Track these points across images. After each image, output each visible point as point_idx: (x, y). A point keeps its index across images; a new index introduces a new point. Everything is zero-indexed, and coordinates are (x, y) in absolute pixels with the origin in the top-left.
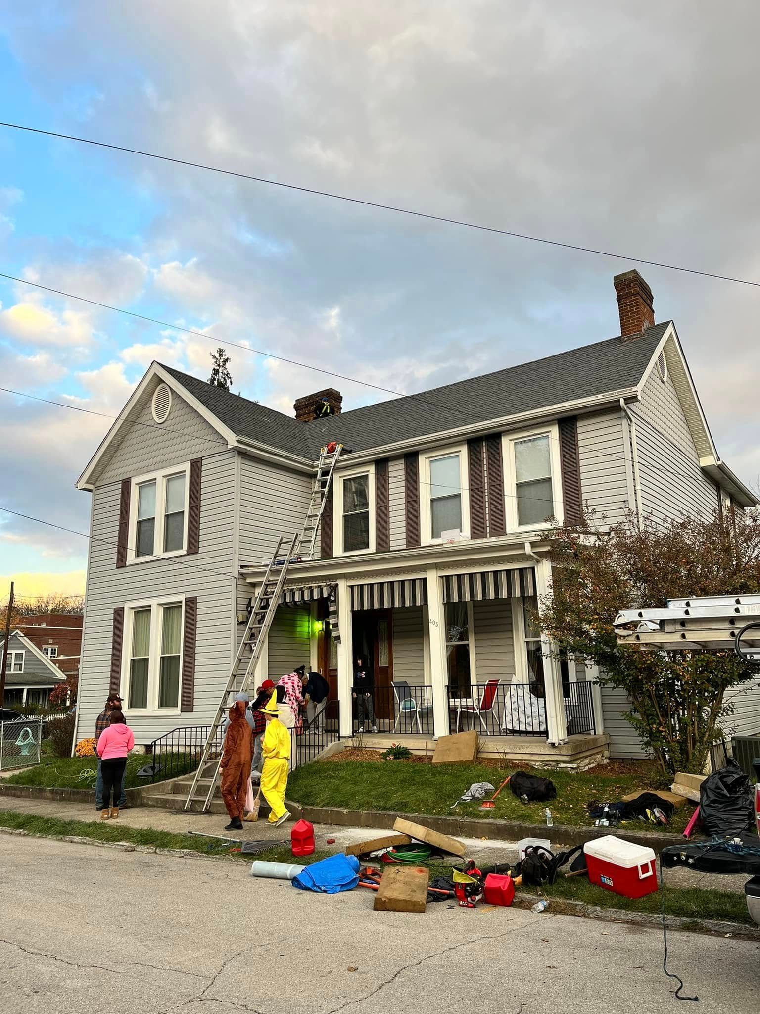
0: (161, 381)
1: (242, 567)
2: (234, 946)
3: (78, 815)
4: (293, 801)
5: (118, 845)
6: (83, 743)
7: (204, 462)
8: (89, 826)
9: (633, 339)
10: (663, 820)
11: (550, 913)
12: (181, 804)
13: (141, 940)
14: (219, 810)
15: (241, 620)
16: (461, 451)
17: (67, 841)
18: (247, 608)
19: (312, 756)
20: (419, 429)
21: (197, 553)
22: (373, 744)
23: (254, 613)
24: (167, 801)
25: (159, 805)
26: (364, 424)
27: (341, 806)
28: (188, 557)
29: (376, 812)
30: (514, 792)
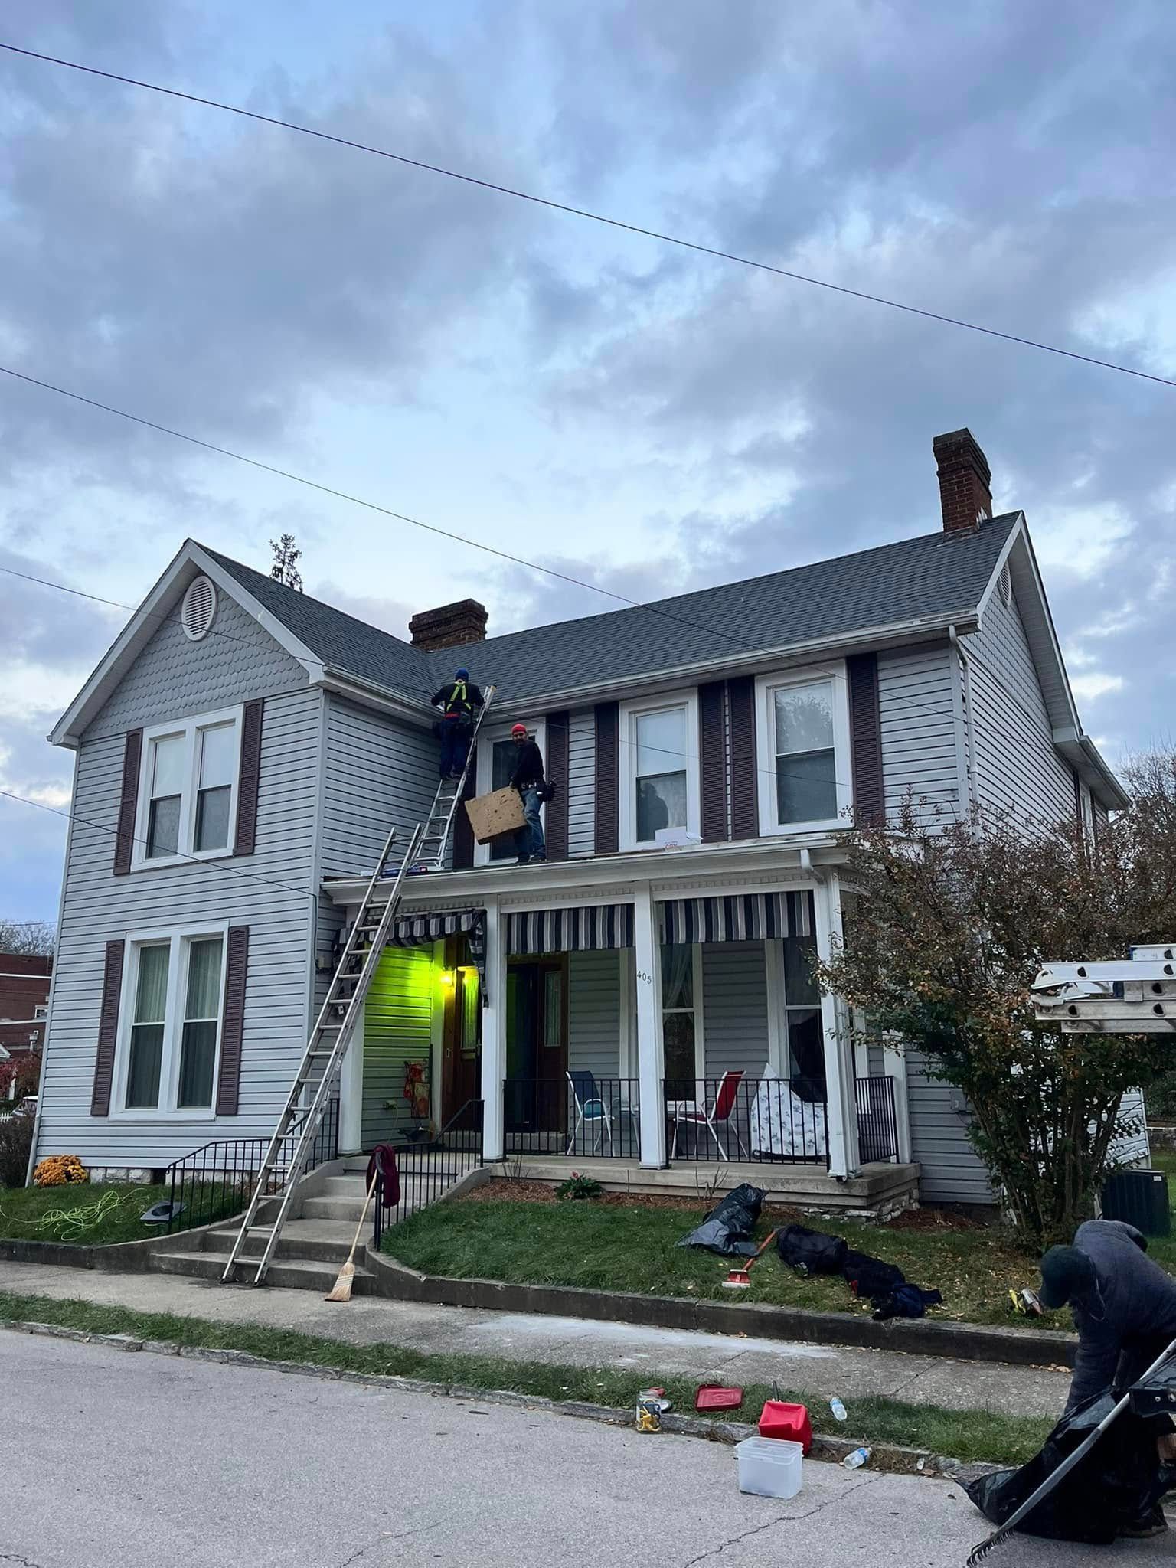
0: (201, 573)
1: (326, 879)
2: (348, 1538)
3: (41, 1286)
4: (410, 1267)
5: (113, 1340)
6: (47, 1164)
7: (267, 706)
8: (61, 1304)
9: (961, 536)
10: (1038, 1309)
11: (874, 1470)
12: (217, 1270)
13: (179, 1525)
14: (284, 1281)
15: (321, 965)
16: (687, 703)
17: (23, 1330)
18: (333, 946)
19: (438, 1190)
20: (619, 666)
21: (252, 853)
22: (538, 1173)
23: (347, 954)
24: (192, 1264)
25: (180, 1271)
26: (527, 657)
27: (493, 1276)
28: (236, 860)
29: (553, 1287)
30: (784, 1257)
